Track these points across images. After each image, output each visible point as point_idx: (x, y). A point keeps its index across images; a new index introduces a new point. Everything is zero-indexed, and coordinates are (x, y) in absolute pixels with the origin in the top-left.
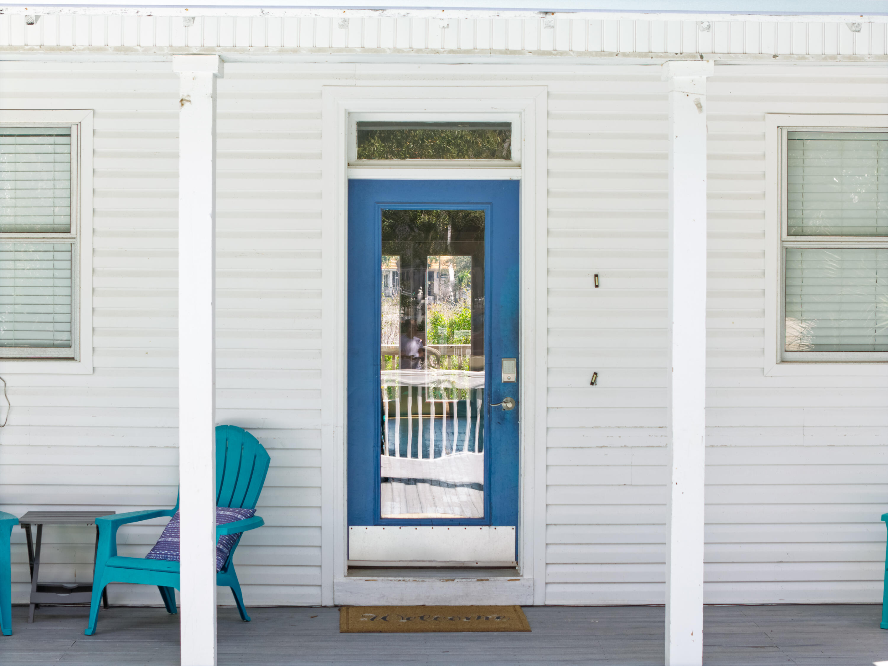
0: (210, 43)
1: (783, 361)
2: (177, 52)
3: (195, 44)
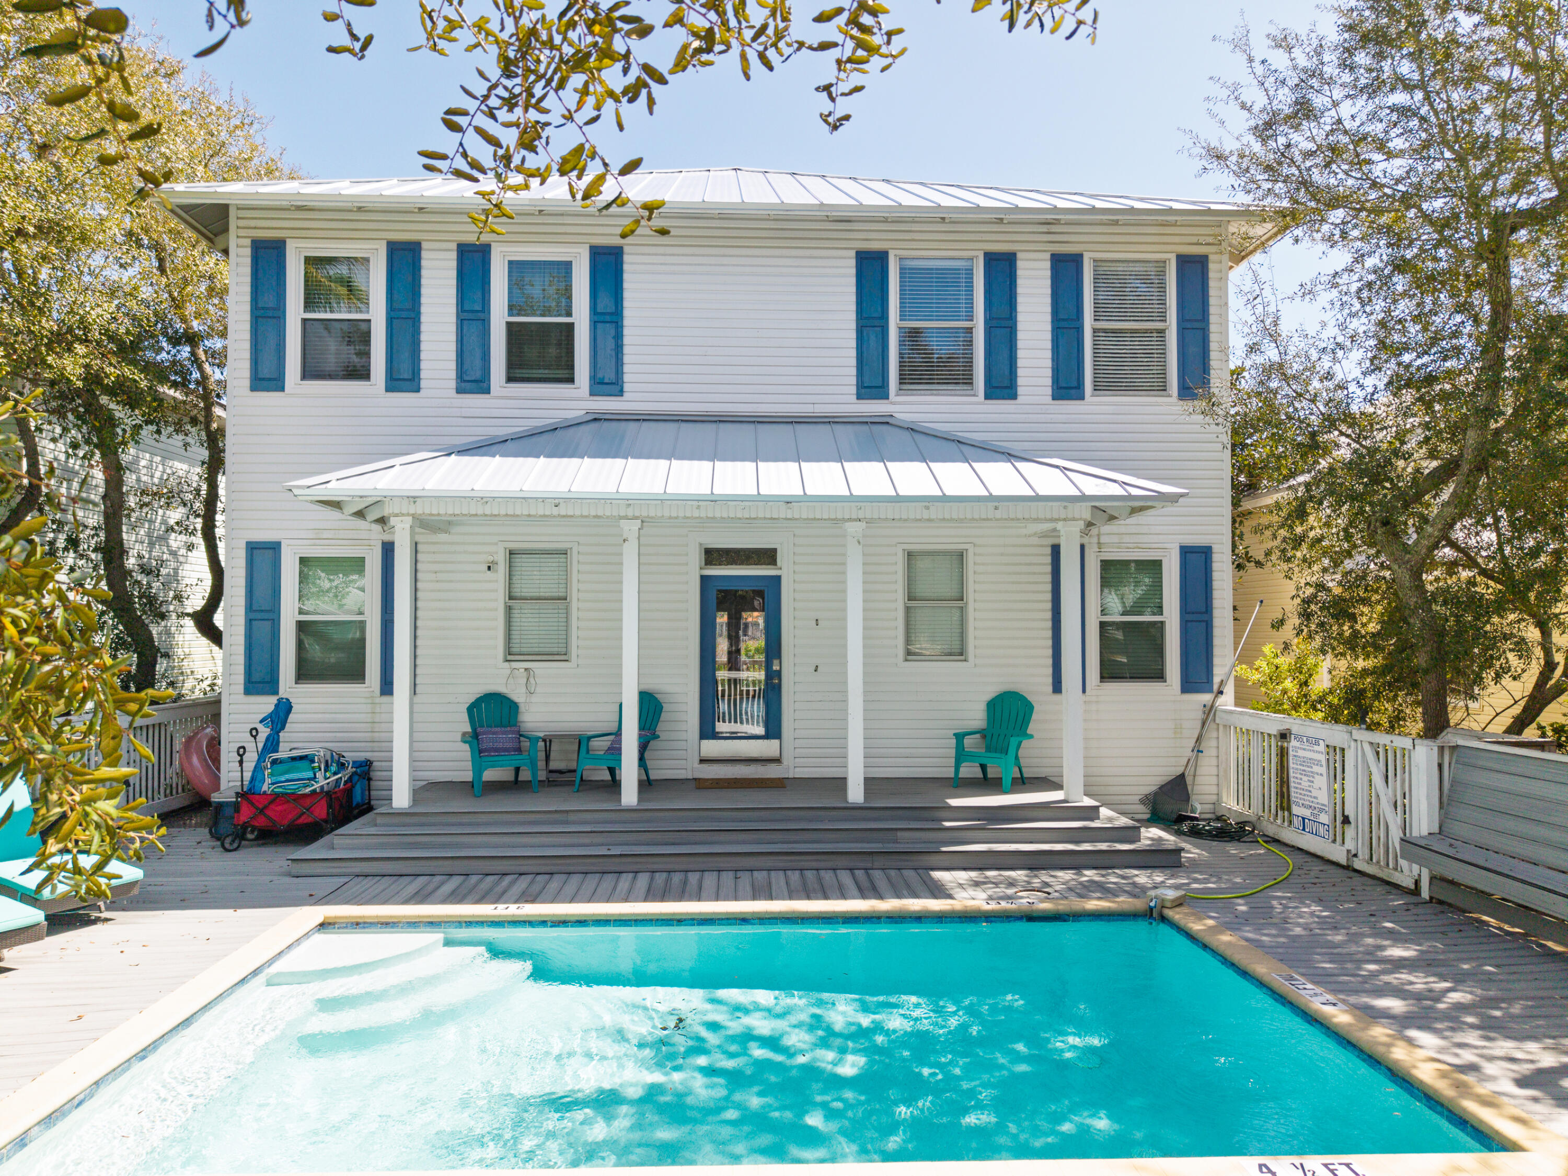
0: (637, 514)
1: (906, 660)
2: (621, 518)
3: (630, 514)
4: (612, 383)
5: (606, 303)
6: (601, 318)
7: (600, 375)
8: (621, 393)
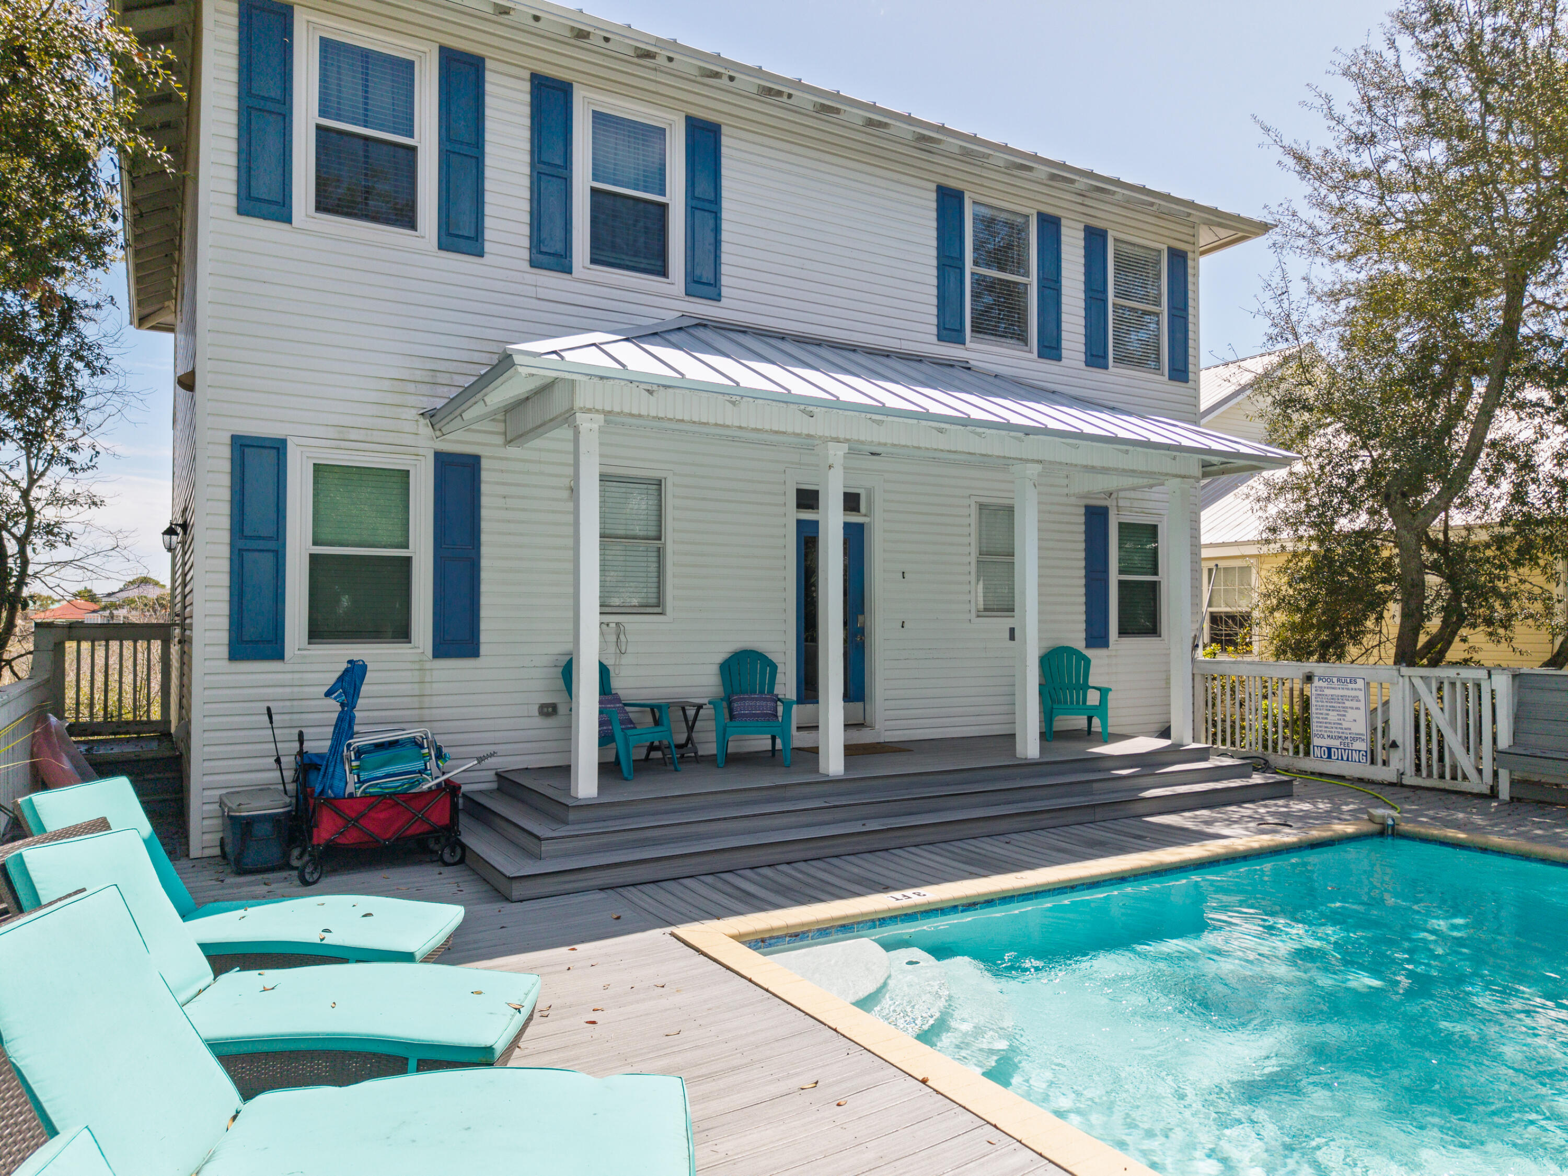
1: (978, 616)
4: (709, 284)
5: (704, 189)
6: (699, 204)
7: (697, 272)
8: (717, 298)
